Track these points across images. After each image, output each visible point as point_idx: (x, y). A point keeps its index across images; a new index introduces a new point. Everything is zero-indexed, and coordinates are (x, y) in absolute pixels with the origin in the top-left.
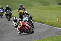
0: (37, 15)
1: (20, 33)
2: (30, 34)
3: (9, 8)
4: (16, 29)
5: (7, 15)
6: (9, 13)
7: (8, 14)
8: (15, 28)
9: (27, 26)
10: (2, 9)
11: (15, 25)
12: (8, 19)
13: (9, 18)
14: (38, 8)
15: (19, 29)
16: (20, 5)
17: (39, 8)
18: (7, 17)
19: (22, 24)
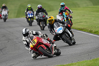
0: (85, 20)
1: (35, 56)
2: (50, 57)
3: (43, 9)
4: (27, 49)
5: (39, 21)
6: (43, 17)
7: (42, 19)
8: (26, 47)
9: (45, 45)
10: (31, 12)
11: (25, 43)
12: (41, 27)
13: (43, 25)
14: (86, 9)
15: (32, 49)
16: (62, 4)
17: (89, 9)
18: (39, 25)
19: (36, 41)
